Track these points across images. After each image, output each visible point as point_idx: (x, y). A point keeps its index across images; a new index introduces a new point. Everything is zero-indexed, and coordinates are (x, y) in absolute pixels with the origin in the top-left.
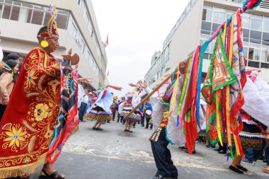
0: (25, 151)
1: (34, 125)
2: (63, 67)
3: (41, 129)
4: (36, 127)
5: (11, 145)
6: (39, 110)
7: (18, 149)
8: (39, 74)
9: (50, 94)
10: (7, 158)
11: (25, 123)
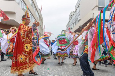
0: (26, 63)
1: (26, 53)
2: (33, 28)
3: (30, 54)
4: (28, 54)
5: (21, 62)
6: (26, 47)
7: (24, 63)
8: (25, 31)
9: (29, 39)
10: (21, 67)
11: (23, 53)
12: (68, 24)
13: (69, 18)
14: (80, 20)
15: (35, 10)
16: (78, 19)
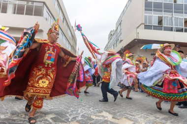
12: (107, 45)
13: (109, 38)
14: (121, 41)
15: (66, 27)
16: (120, 40)
